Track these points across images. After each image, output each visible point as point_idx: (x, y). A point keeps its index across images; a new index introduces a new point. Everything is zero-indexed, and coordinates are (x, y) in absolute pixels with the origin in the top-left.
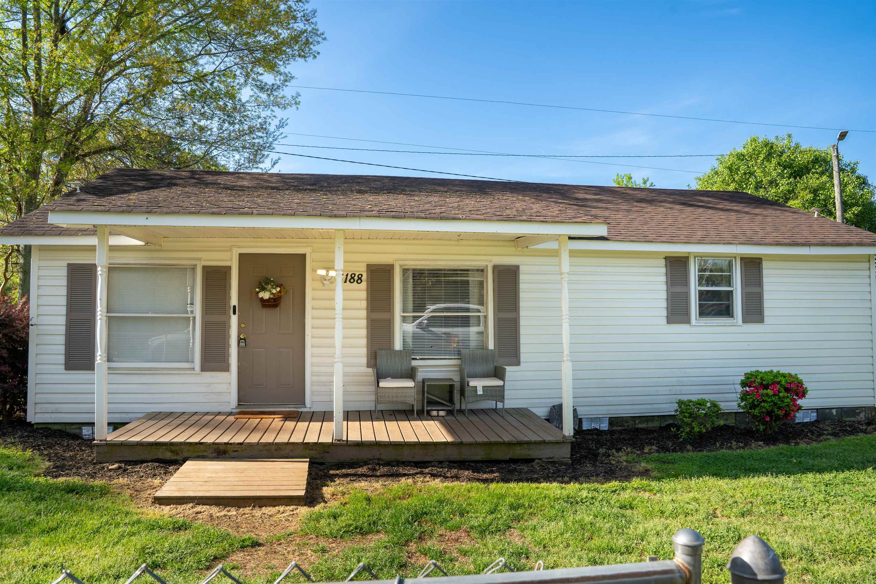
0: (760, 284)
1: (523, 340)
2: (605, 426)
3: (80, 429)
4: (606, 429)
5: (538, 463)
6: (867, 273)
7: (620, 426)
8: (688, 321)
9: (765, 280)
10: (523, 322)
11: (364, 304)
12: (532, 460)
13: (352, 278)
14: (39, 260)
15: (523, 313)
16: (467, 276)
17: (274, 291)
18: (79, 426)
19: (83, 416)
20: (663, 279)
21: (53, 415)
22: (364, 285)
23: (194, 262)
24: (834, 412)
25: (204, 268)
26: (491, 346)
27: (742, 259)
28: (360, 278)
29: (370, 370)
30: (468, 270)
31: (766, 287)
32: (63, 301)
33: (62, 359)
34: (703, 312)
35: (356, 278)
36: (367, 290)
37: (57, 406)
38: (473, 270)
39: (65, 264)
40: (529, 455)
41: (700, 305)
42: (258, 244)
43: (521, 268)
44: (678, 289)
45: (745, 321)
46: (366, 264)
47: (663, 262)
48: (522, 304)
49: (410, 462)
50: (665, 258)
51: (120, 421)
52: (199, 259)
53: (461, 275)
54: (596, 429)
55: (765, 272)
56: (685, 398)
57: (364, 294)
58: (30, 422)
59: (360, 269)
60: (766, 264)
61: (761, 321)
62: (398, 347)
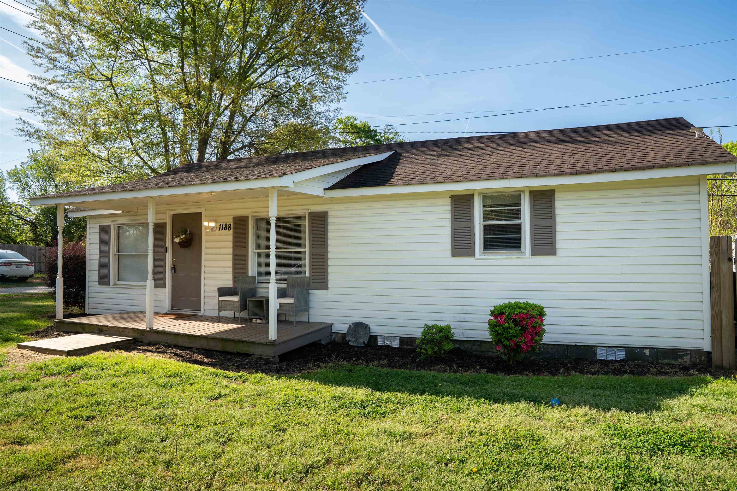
0: (551, 216)
1: (331, 270)
2: (396, 344)
4: (397, 346)
5: (252, 358)
7: (410, 345)
8: (472, 254)
9: (558, 211)
10: (331, 256)
11: (231, 244)
12: (249, 355)
13: (226, 227)
14: (89, 224)
15: (329, 249)
17: (182, 237)
19: (106, 311)
20: (449, 216)
21: (95, 310)
22: (232, 230)
24: (647, 352)
25: (154, 224)
26: (308, 275)
27: (531, 192)
28: (230, 227)
30: (300, 217)
31: (558, 219)
32: (98, 247)
33: (97, 279)
34: (488, 246)
35: (228, 227)
36: (233, 235)
37: (96, 305)
38: (295, 217)
39: (98, 225)
40: (248, 351)
41: (485, 239)
43: (330, 214)
44: (463, 224)
45: (534, 253)
46: (232, 217)
47: (448, 201)
48: (330, 242)
50: (451, 197)
53: (294, 221)
54: (389, 346)
55: (557, 203)
57: (231, 238)
59: (230, 221)
60: (558, 196)
61: (553, 253)
62: (250, 274)
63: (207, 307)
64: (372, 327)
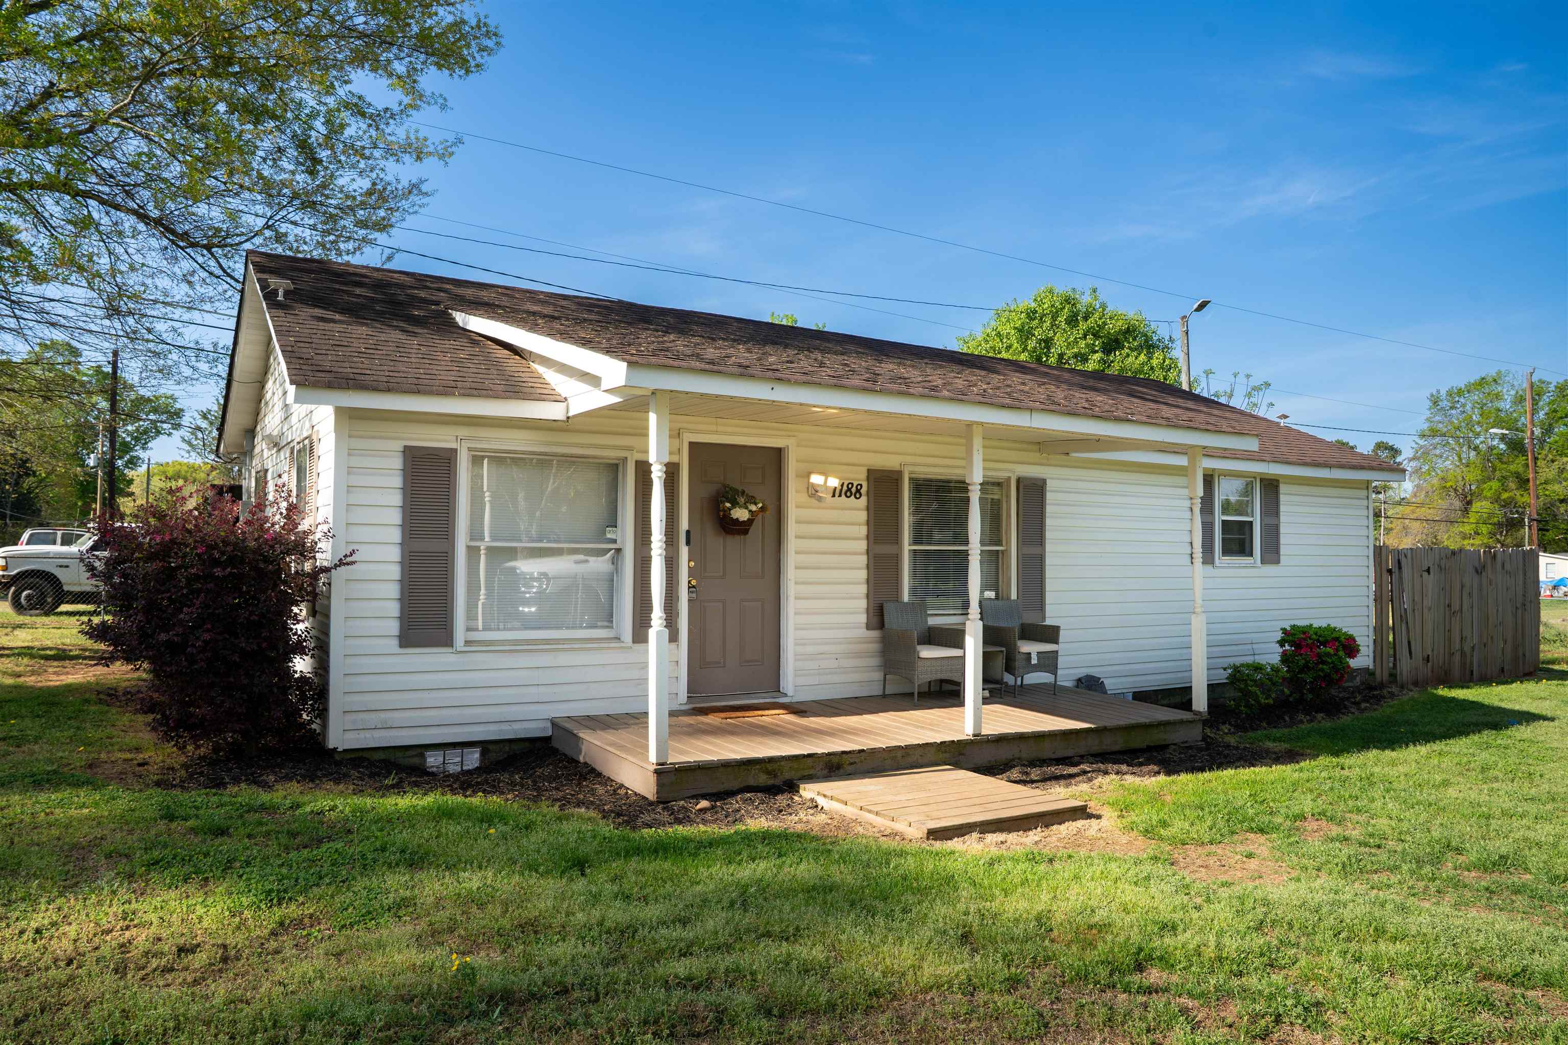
0: (1277, 514)
1: (1050, 586)
3: (422, 756)
5: (1174, 750)
6: (1365, 502)
8: (1213, 561)
9: (1283, 508)
10: (1049, 560)
11: (864, 530)
13: (849, 490)
14: (350, 437)
15: (1049, 547)
17: (753, 508)
18: (419, 751)
21: (377, 734)
22: (864, 499)
23: (622, 454)
25: (639, 464)
26: (1014, 596)
27: (1262, 480)
28: (858, 491)
29: (875, 634)
31: (1283, 518)
32: (396, 517)
33: (394, 627)
34: (1226, 551)
35: (854, 490)
36: (868, 509)
37: (383, 715)
39: (399, 445)
41: (1223, 540)
42: (720, 428)
43: (1048, 484)
44: (1205, 518)
45: (1263, 562)
46: (864, 469)
48: (1049, 535)
49: (1051, 759)
51: (498, 738)
52: (630, 449)
55: (1282, 498)
56: (1238, 661)
57: (863, 516)
58: (335, 749)
59: (859, 477)
60: (1283, 488)
61: (1277, 562)
62: (906, 598)
63: (801, 681)
64: (1106, 682)
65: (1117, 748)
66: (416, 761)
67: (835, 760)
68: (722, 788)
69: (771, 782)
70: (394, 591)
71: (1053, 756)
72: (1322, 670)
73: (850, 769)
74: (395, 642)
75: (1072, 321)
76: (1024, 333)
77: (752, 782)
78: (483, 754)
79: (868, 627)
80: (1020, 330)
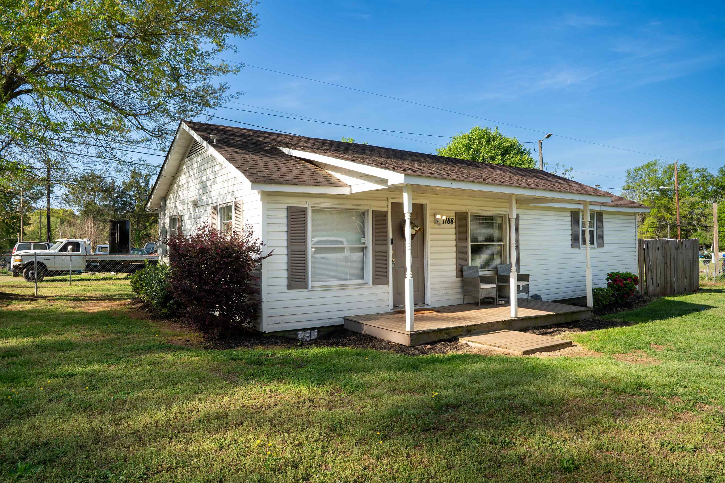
0: (602, 227)
1: (521, 258)
3: (296, 334)
5: (583, 322)
6: (634, 221)
8: (579, 247)
9: (604, 224)
11: (454, 237)
13: (449, 220)
14: (267, 203)
15: (520, 242)
16: (492, 220)
18: (295, 332)
19: (300, 324)
20: (570, 223)
21: (280, 325)
22: (454, 224)
23: (367, 208)
25: (373, 211)
26: (508, 262)
27: (597, 213)
28: (452, 221)
29: (459, 279)
30: (492, 217)
31: (604, 229)
32: (285, 236)
33: (285, 282)
36: (456, 228)
37: (282, 318)
38: (496, 217)
39: (285, 206)
43: (520, 217)
44: (575, 229)
45: (598, 246)
46: (454, 212)
47: (569, 214)
48: (521, 237)
50: (571, 212)
51: (323, 326)
52: (370, 206)
55: (604, 220)
57: (454, 231)
58: (265, 332)
59: (452, 215)
60: (604, 216)
61: (603, 246)
62: (470, 265)
63: (433, 299)
64: (542, 297)
65: (562, 322)
66: (294, 336)
67: (469, 328)
68: (432, 340)
69: (448, 338)
70: (285, 266)
71: (541, 325)
72: (626, 290)
73: (474, 331)
74: (286, 287)
75: (488, 141)
76: (468, 147)
77: (442, 338)
78: (318, 332)
79: (457, 276)
80: (466, 146)
